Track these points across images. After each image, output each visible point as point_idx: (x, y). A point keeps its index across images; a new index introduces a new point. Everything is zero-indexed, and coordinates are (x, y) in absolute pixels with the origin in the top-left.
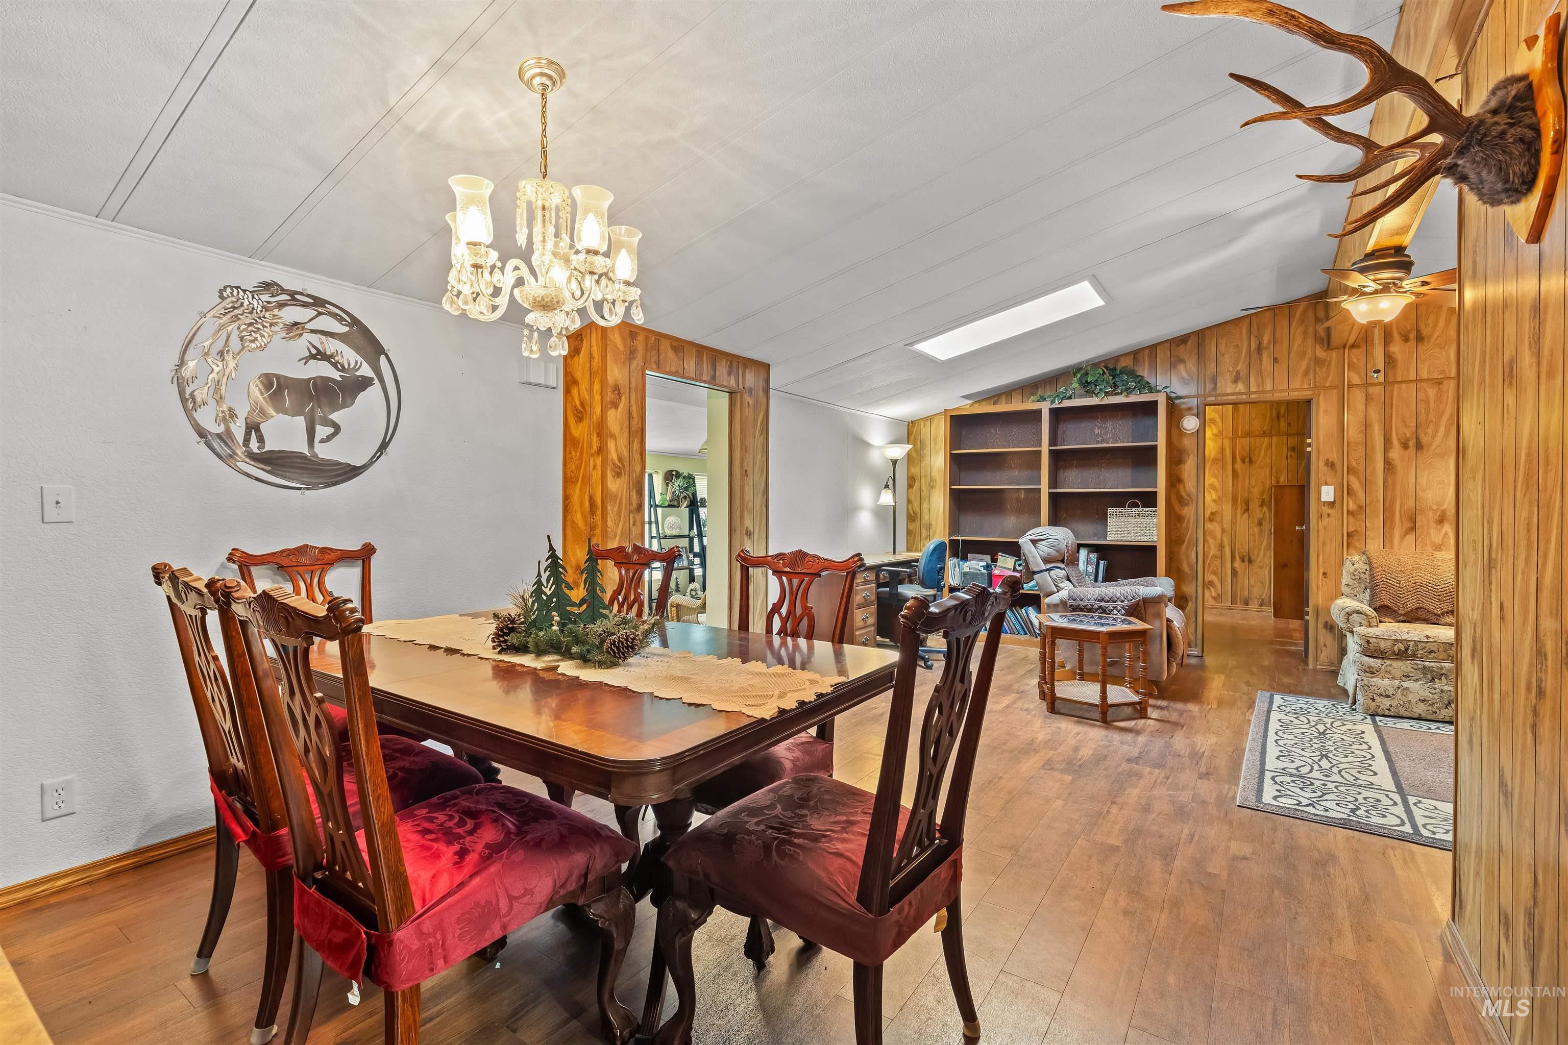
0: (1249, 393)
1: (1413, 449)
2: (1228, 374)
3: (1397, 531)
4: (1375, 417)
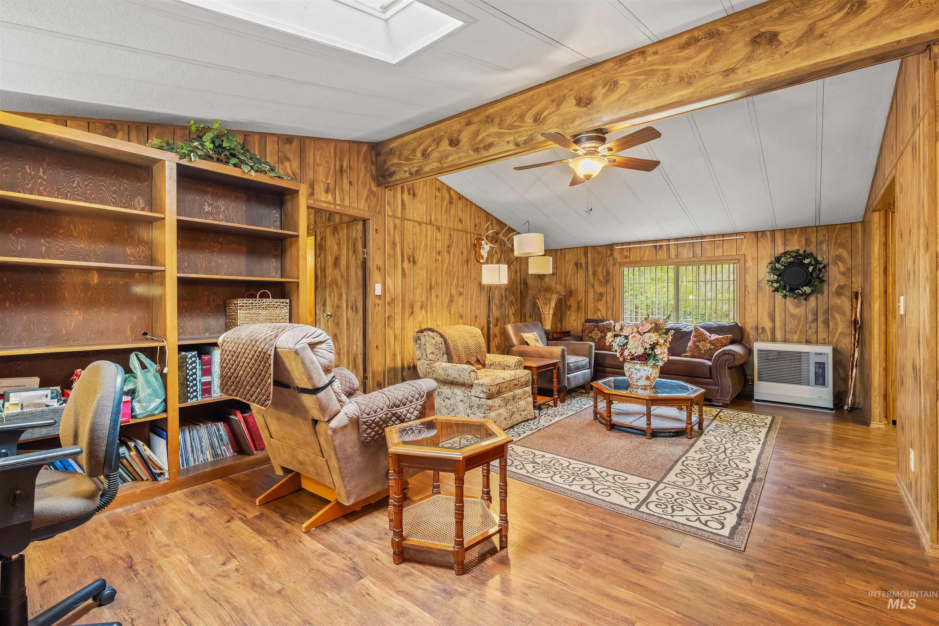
0: (335, 204)
1: (412, 263)
2: (322, 184)
3: (407, 315)
4: (398, 240)
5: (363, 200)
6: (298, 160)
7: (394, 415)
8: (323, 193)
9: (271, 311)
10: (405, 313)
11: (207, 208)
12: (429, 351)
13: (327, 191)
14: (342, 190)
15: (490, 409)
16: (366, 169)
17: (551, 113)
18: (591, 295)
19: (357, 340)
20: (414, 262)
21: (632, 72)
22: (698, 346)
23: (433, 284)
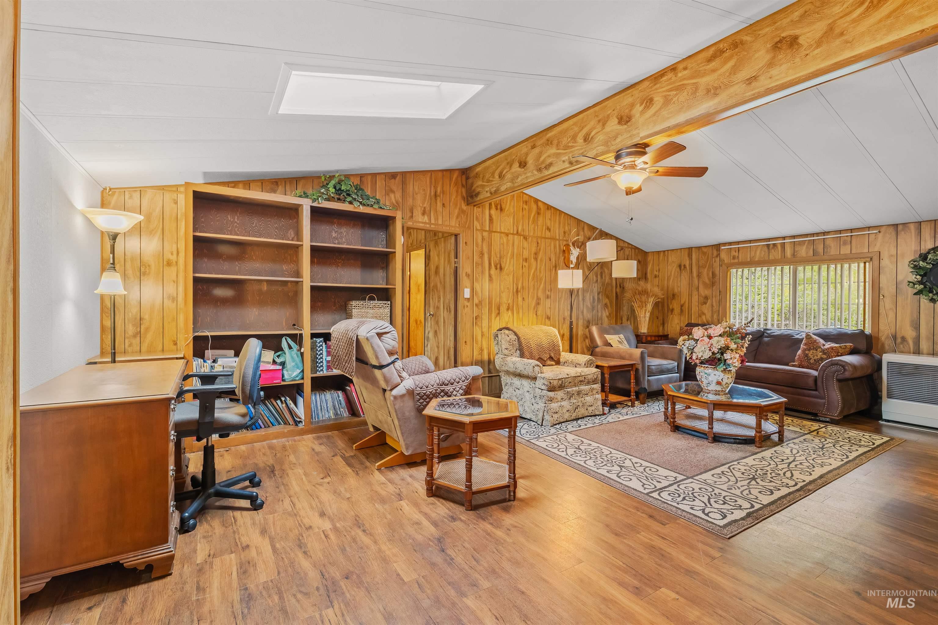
0: (430, 223)
1: (499, 270)
2: (419, 208)
3: (493, 315)
4: (485, 250)
5: (455, 218)
6: (401, 191)
7: (443, 391)
8: (420, 215)
9: (376, 310)
10: (491, 313)
11: (334, 235)
12: (504, 347)
13: (424, 214)
14: (436, 211)
15: (551, 400)
16: (457, 192)
17: (597, 133)
18: (695, 298)
19: (450, 336)
20: (501, 269)
21: (664, 89)
22: (807, 354)
23: (519, 288)
